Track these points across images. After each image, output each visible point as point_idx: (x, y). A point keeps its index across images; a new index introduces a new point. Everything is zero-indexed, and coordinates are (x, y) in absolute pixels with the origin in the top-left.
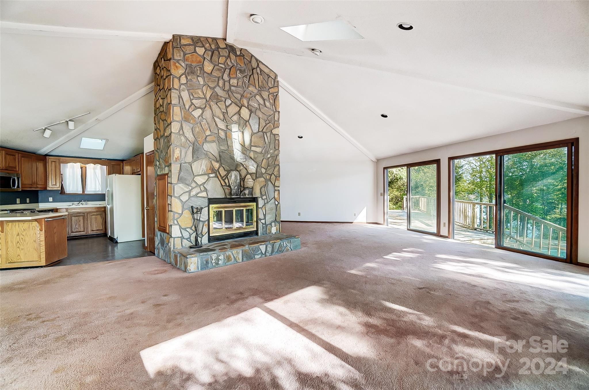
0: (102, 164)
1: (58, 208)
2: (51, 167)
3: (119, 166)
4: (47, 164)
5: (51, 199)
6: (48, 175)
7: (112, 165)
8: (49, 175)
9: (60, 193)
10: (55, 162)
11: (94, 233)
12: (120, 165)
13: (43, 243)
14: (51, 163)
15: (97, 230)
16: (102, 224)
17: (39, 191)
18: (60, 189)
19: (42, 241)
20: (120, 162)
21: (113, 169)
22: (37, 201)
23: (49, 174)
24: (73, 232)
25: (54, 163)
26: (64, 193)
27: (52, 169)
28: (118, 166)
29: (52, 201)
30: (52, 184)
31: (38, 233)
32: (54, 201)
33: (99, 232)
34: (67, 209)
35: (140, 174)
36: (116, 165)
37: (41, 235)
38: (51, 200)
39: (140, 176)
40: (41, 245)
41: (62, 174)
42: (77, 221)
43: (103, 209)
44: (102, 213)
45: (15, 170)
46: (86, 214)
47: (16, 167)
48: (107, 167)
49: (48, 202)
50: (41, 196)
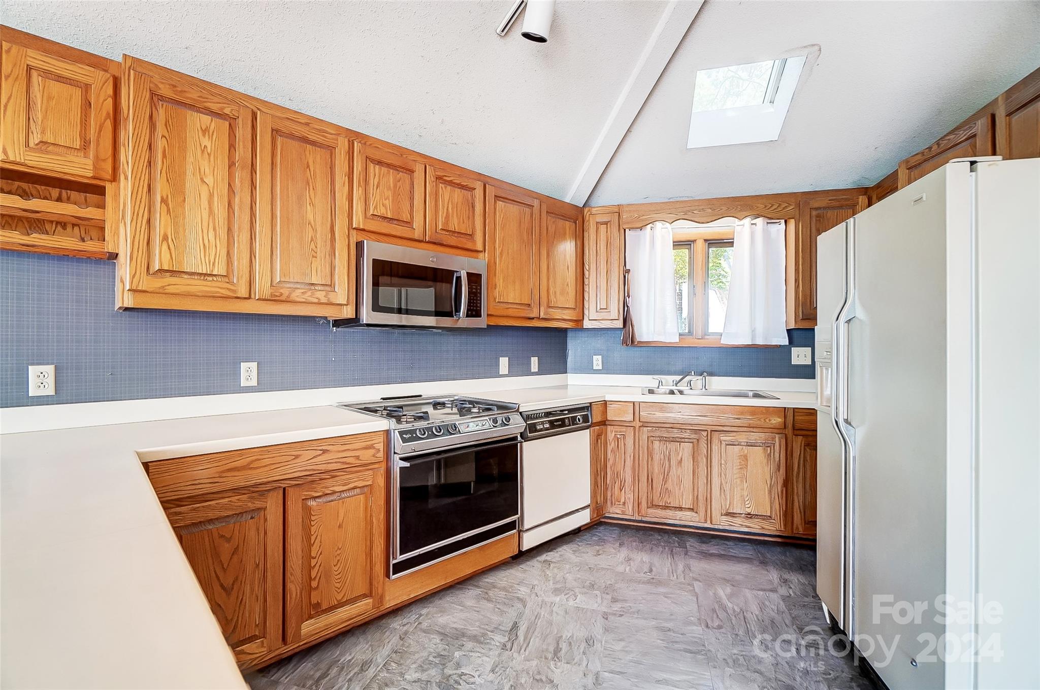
0: (771, 219)
1: (606, 399)
2: (595, 240)
5: (597, 361)
6: (586, 272)
7: (816, 209)
8: (589, 274)
9: (622, 341)
10: (606, 223)
11: (740, 525)
12: (853, 206)
14: (597, 229)
15: (750, 516)
16: (770, 492)
17: (570, 334)
18: (622, 325)
20: (855, 192)
21: (817, 229)
22: (562, 367)
23: (590, 270)
24: (654, 506)
25: (603, 228)
26: (633, 342)
27: (599, 252)
28: (842, 211)
29: (601, 367)
30: (598, 308)
32: (607, 369)
33: (755, 527)
34: (637, 408)
36: (833, 208)
38: (598, 365)
41: (628, 271)
42: (669, 460)
43: (777, 420)
44: (773, 439)
45: (469, 246)
46: (705, 434)
47: (471, 236)
48: (792, 223)
49: (588, 369)
50: (575, 348)
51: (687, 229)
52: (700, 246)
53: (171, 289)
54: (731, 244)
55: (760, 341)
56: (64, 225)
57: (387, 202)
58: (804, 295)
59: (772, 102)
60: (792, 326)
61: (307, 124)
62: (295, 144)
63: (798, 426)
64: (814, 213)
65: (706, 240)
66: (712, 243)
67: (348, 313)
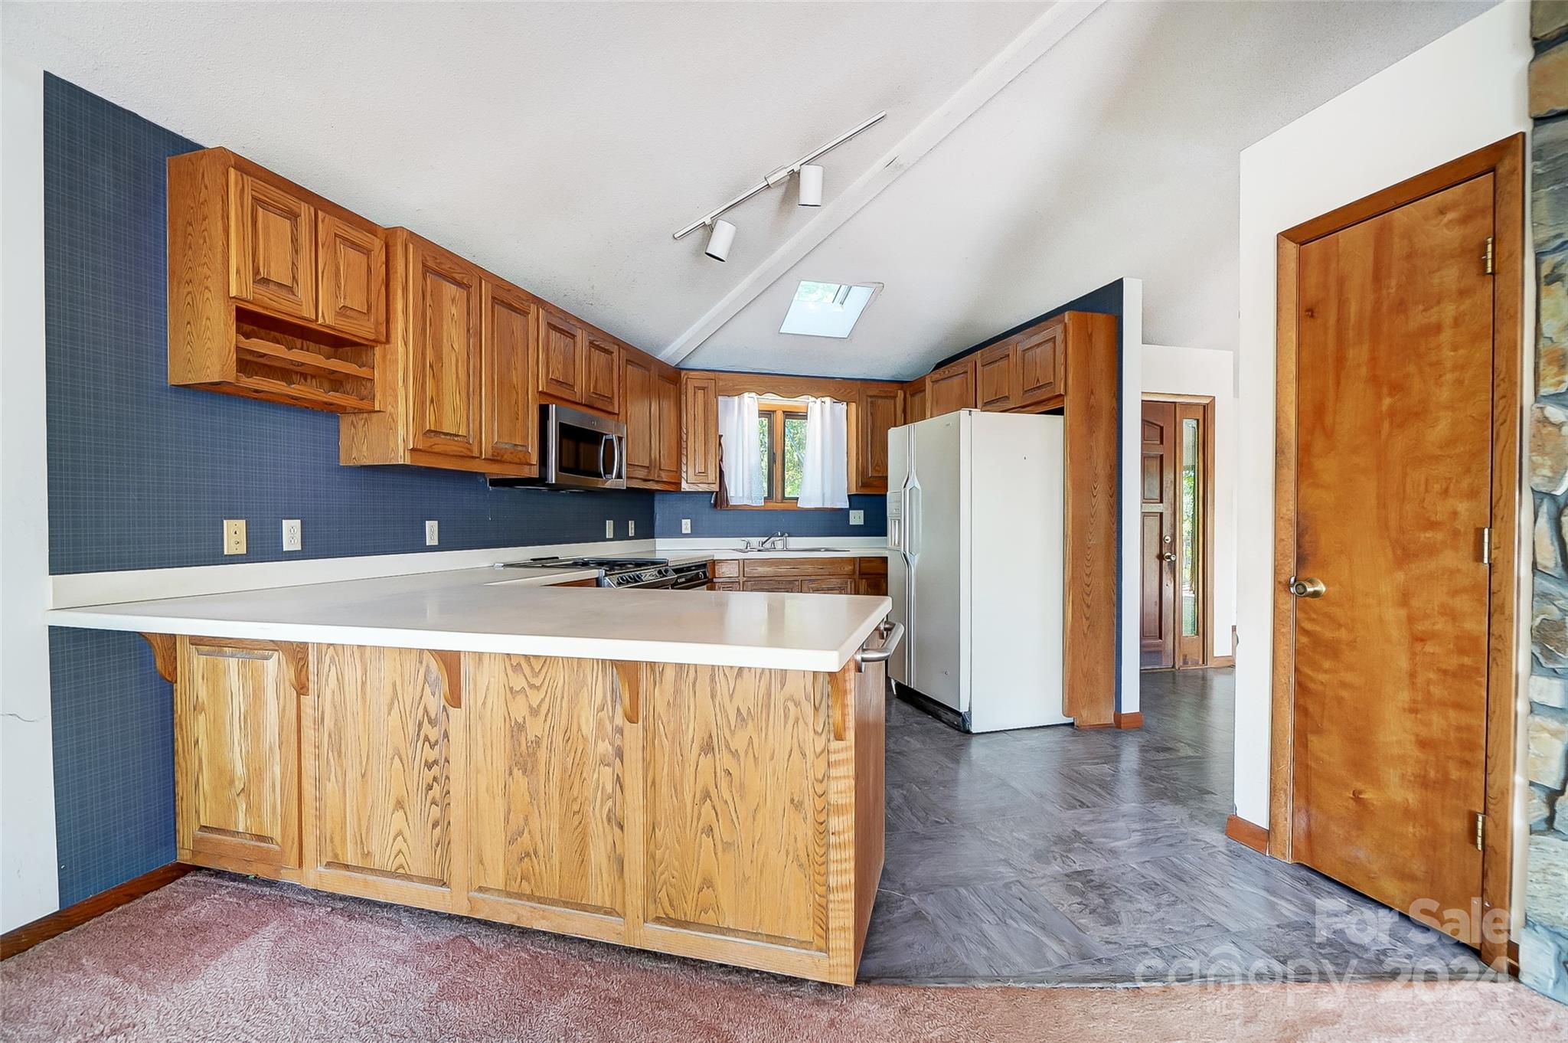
1: (715, 558)
2: (694, 404)
3: (893, 401)
4: (683, 398)
5: (686, 525)
6: (684, 437)
7: (871, 397)
8: (687, 438)
9: (715, 505)
10: (703, 389)
12: (895, 397)
13: (844, 825)
14: (695, 395)
17: (657, 497)
18: (715, 488)
19: (839, 810)
20: (895, 386)
21: (871, 414)
22: (647, 532)
23: (687, 434)
25: (700, 393)
26: (725, 505)
27: (696, 416)
28: (888, 401)
29: (689, 531)
30: (696, 471)
31: (818, 750)
32: (695, 533)
34: (741, 565)
35: (1059, 412)
36: (882, 397)
37: (837, 763)
38: (686, 529)
39: (1060, 418)
40: (833, 839)
41: (721, 436)
43: (848, 568)
44: (846, 583)
45: (610, 409)
46: (797, 583)
47: (611, 399)
48: (853, 406)
49: (677, 533)
50: (662, 511)
51: (772, 400)
52: (779, 416)
53: (436, 449)
54: (805, 417)
55: (828, 505)
56: (304, 376)
57: (559, 366)
58: (863, 467)
59: (842, 303)
60: (854, 492)
61: (509, 290)
62: (505, 311)
63: (862, 571)
64: (869, 400)
65: (784, 412)
66: (789, 414)
67: (534, 473)
